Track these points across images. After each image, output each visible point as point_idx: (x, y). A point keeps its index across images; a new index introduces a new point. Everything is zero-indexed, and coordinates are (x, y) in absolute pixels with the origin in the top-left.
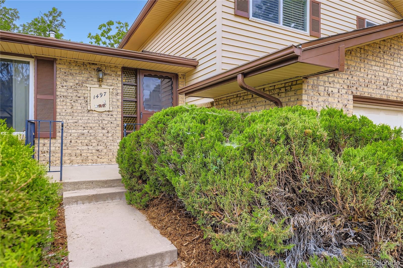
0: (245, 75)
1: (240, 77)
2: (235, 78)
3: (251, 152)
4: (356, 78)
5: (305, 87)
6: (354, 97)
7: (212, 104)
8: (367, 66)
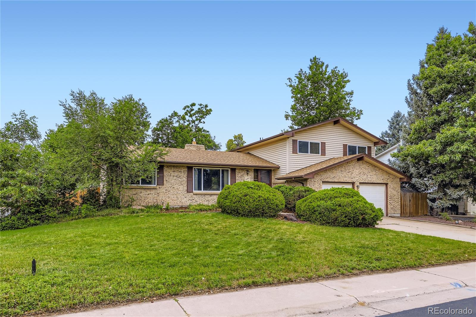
0: (294, 178)
1: (293, 178)
2: (292, 178)
3: (294, 193)
4: (323, 177)
5: (308, 180)
6: (323, 182)
7: (285, 182)
8: (327, 174)
